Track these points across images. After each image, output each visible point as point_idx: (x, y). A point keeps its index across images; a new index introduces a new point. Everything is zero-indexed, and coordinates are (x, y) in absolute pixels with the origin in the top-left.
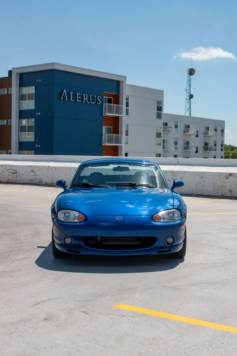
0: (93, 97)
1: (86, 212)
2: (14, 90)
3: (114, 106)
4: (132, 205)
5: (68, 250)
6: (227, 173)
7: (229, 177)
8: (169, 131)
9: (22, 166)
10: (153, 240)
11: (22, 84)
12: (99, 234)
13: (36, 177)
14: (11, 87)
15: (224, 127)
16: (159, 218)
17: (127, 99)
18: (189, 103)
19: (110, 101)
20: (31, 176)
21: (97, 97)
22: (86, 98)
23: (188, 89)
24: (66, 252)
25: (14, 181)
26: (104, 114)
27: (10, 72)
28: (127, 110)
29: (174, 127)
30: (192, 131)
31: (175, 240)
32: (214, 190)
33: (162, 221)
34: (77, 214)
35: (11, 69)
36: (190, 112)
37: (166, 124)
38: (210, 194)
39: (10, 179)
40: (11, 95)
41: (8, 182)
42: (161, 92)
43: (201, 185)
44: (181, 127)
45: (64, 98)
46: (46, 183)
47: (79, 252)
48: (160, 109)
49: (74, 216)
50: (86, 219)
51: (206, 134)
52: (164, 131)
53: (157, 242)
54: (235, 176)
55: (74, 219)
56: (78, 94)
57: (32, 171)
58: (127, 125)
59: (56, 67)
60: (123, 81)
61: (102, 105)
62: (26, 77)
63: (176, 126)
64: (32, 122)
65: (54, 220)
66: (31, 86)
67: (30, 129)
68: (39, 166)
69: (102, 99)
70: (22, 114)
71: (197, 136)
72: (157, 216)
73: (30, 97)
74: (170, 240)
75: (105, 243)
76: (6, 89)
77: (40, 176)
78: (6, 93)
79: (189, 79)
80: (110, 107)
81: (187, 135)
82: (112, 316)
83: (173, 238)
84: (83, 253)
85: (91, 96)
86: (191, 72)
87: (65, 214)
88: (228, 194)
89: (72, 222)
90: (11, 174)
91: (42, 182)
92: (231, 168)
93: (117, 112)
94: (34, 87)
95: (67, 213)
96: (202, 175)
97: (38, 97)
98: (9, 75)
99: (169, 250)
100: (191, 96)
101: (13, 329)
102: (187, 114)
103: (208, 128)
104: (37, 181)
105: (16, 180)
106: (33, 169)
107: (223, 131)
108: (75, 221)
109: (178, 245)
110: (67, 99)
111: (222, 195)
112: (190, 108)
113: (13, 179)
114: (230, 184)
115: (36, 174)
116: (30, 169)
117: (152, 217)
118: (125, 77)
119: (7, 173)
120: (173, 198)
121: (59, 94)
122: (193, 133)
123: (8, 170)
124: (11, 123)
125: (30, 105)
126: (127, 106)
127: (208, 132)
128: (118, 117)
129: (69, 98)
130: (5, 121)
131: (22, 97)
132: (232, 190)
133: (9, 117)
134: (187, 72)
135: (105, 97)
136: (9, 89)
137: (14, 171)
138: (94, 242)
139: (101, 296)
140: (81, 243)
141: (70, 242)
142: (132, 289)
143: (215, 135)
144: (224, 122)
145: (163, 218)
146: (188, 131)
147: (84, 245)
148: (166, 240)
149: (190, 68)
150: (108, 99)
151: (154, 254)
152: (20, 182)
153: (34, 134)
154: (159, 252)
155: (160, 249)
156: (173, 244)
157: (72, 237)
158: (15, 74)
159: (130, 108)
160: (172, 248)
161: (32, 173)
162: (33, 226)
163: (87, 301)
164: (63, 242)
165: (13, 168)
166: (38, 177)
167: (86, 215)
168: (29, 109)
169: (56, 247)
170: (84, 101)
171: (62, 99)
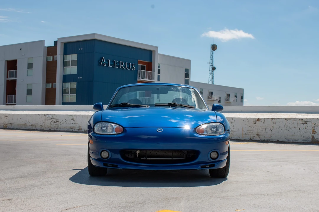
0: (129, 64)
1: (125, 124)
2: (59, 57)
3: (147, 72)
5: (104, 165)
6: (255, 119)
7: (257, 122)
9: (64, 115)
10: (196, 154)
11: (66, 52)
12: (137, 146)
13: (76, 125)
14: (56, 55)
15: (243, 94)
16: (202, 131)
17: (159, 67)
18: (212, 74)
19: (143, 68)
20: (71, 124)
21: (132, 65)
22: (122, 64)
23: (211, 62)
24: (103, 166)
25: (56, 130)
26: (138, 79)
27: (56, 42)
28: (159, 77)
30: (215, 97)
31: (219, 155)
32: (243, 134)
33: (206, 134)
34: (115, 126)
35: (57, 40)
36: (213, 82)
38: (239, 138)
39: (51, 127)
40: (56, 61)
41: (50, 130)
42: (189, 61)
44: (206, 94)
45: (103, 64)
46: (85, 130)
47: (116, 166)
48: (187, 75)
49: (111, 129)
50: (125, 130)
51: (227, 100)
53: (200, 156)
54: (263, 121)
55: (112, 131)
56: (115, 61)
57: (73, 119)
59: (96, 38)
60: (155, 51)
61: (136, 71)
62: (70, 46)
63: (201, 93)
64: (74, 85)
65: (90, 134)
66: (74, 54)
67: (72, 91)
68: (79, 115)
69: (136, 66)
70: (66, 79)
71: (219, 102)
72: (200, 129)
73: (73, 63)
74: (214, 155)
75: (145, 159)
76: (52, 57)
77: (80, 123)
78: (52, 60)
79: (212, 53)
80: (143, 73)
81: (211, 100)
83: (217, 153)
84: (121, 167)
85: (127, 63)
86: (214, 48)
87: (102, 128)
88: (256, 138)
89: (109, 135)
90: (52, 123)
91: (81, 129)
92: (259, 114)
93: (150, 78)
94: (77, 54)
95: (104, 127)
96: (232, 121)
97: (80, 64)
98: (55, 44)
99: (213, 166)
100: (214, 69)
102: (211, 83)
103: (229, 95)
104: (77, 129)
106: (73, 118)
107: (242, 98)
108: (113, 133)
109: (221, 161)
110: (105, 65)
111: (251, 139)
112: (213, 78)
113: (54, 127)
114: (258, 128)
115: (76, 122)
116: (71, 117)
117: (195, 129)
118: (157, 48)
119: (49, 122)
121: (98, 61)
122: (216, 99)
123: (50, 119)
124: (55, 85)
125: (73, 70)
126: (159, 72)
127: (229, 98)
128: (151, 82)
129: (108, 65)
130: (51, 84)
131: (66, 64)
132: (260, 134)
133: (54, 81)
134: (210, 47)
135: (139, 65)
136: (55, 56)
137: (56, 120)
138: (132, 157)
139: (141, 203)
140: (119, 156)
141: (107, 156)
142: (176, 198)
143: (235, 101)
144: (243, 90)
145: (207, 132)
146: (212, 97)
147: (122, 159)
148: (209, 155)
149: (213, 44)
150: (142, 66)
151: (199, 168)
152: (61, 130)
153: (76, 96)
154: (202, 167)
155: (203, 164)
156: (217, 160)
157: (109, 150)
158: (60, 43)
159: (161, 74)
160: (215, 164)
161: (73, 122)
162: (70, 157)
163: (126, 207)
164: (100, 157)
165: (55, 117)
166: (78, 125)
167: (124, 127)
168: (72, 74)
169: (92, 164)
170: (121, 68)
171: (101, 65)
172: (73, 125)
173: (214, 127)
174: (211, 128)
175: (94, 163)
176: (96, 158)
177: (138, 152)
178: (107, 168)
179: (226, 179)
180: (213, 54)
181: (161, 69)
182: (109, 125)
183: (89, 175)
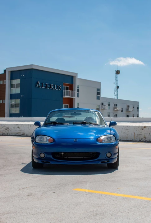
0: (57, 86)
1: (54, 136)
2: (7, 82)
3: (70, 91)
4: (82, 133)
6: (143, 126)
7: (144, 129)
8: (105, 108)
9: (12, 124)
10: (98, 154)
11: (12, 78)
12: (62, 150)
14: (5, 80)
15: (139, 106)
16: (102, 141)
17: (78, 87)
18: (117, 91)
19: (67, 88)
20: (17, 131)
21: (59, 86)
22: (52, 86)
23: (116, 82)
24: (41, 163)
25: (7, 134)
26: (63, 96)
27: (5, 71)
28: (78, 94)
29: (107, 105)
30: (119, 108)
31: (112, 155)
32: (135, 137)
33: (104, 142)
34: (48, 138)
35: (6, 69)
36: (117, 97)
37: (103, 104)
38: (132, 140)
39: (4, 133)
40: (5, 85)
41: (3, 135)
42: (100, 83)
43: (126, 134)
44: (112, 106)
45: (39, 86)
46: (27, 135)
47: (49, 162)
48: (98, 93)
49: (46, 140)
50: (54, 141)
51: (127, 110)
52: (101, 108)
53: (100, 156)
54: (148, 128)
55: (47, 141)
56: (47, 84)
57: (18, 127)
58: (78, 104)
59: (34, 67)
60: (75, 76)
61: (62, 91)
62: (14, 74)
63: (109, 105)
64: (18, 101)
65: (33, 142)
66: (18, 79)
67: (17, 106)
68: (23, 124)
69: (62, 87)
70: (12, 97)
71: (122, 111)
72: (100, 139)
73: (17, 86)
74: (109, 155)
75: (67, 157)
76: (2, 81)
77: (23, 130)
78: (2, 83)
80: (67, 92)
81: (116, 110)
82: (72, 194)
83: (111, 153)
84: (52, 163)
85: (55, 85)
86: (118, 72)
87: (40, 139)
88: (144, 139)
89: (45, 143)
90: (4, 130)
91: (24, 134)
92: (145, 123)
93: (72, 95)
94: (20, 79)
95: (42, 138)
96: (127, 128)
97: (22, 86)
98: (4, 72)
99: (109, 161)
100: (118, 87)
101: (6, 200)
102: (116, 98)
103: (129, 106)
104: (21, 134)
105: (8, 134)
106: (19, 126)
107: (138, 108)
108: (47, 142)
109: (114, 158)
110: (40, 87)
111: (140, 140)
112: (117, 94)
113: (6, 133)
114: (144, 133)
115: (21, 129)
116: (17, 126)
117: (97, 139)
118: (77, 74)
119: (2, 129)
120: (110, 129)
121: (35, 84)
122: (119, 109)
123: (3, 127)
124: (5, 101)
125: (17, 91)
126: (78, 91)
127: (129, 108)
128: (72, 98)
129: (42, 86)
130: (1, 101)
131: (12, 86)
132: (146, 137)
133: (4, 98)
134: (115, 72)
135: (64, 86)
137: (7, 128)
138: (59, 157)
139: (64, 185)
140: (51, 156)
141: (44, 156)
142: (85, 182)
143: (133, 111)
144: (138, 102)
145: (104, 141)
146: (116, 108)
147: (52, 158)
148: (106, 155)
149: (117, 70)
150: (66, 87)
151: (99, 163)
152: (10, 134)
153: (19, 109)
154: (102, 162)
155: (103, 161)
156: (111, 158)
157: (45, 152)
158: (8, 72)
159: (80, 93)
160: (110, 160)
161: (18, 129)
162: (19, 155)
163: (55, 187)
164: (39, 157)
165: (6, 126)
166: (22, 131)
167: (54, 138)
168: (16, 93)
169: (35, 161)
170: (51, 88)
171: (37, 87)
172: (19, 131)
173: (109, 138)
174: (107, 138)
175: (35, 160)
176: (37, 158)
177: (62, 153)
178: (43, 164)
179: (118, 169)
180: (117, 77)
181: (80, 89)
182: (45, 137)
183: (33, 168)
